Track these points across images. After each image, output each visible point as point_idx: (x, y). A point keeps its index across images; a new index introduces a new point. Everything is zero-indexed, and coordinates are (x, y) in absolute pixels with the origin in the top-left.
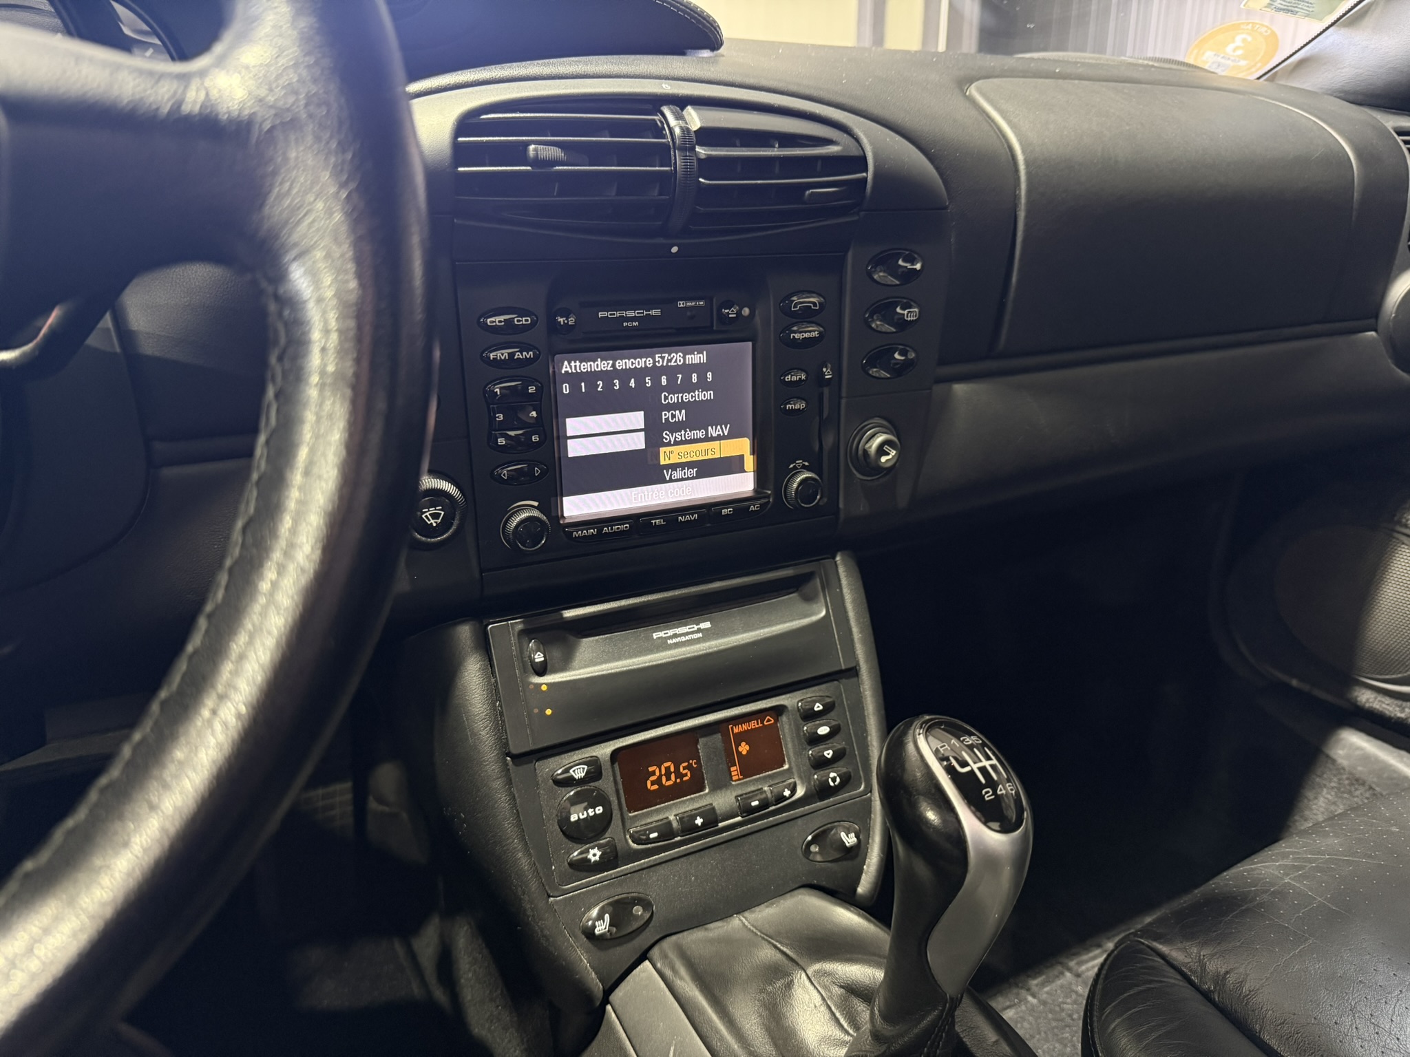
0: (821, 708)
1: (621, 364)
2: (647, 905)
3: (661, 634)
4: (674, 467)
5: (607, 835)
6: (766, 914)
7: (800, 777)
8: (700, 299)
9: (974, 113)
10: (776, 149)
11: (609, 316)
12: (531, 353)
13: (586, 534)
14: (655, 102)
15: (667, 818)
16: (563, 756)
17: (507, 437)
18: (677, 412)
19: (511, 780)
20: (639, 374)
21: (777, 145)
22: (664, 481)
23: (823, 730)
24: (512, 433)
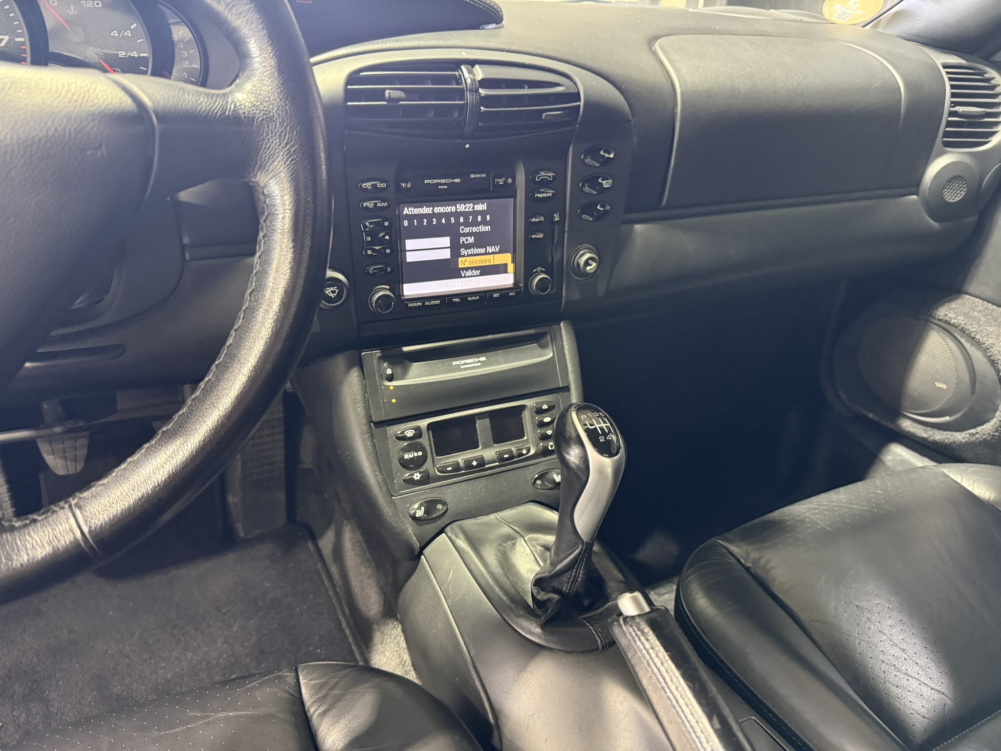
0: (547, 407)
1: (437, 210)
2: (444, 503)
3: (457, 363)
4: (467, 269)
5: (424, 467)
6: (508, 513)
7: (533, 445)
8: (483, 173)
9: (653, 62)
11: (431, 183)
12: (386, 203)
13: (415, 305)
14: (457, 64)
15: (457, 461)
16: (401, 425)
17: (374, 250)
18: (469, 238)
19: (373, 435)
20: (448, 215)
21: (527, 87)
22: (461, 277)
23: (547, 420)
24: (377, 248)
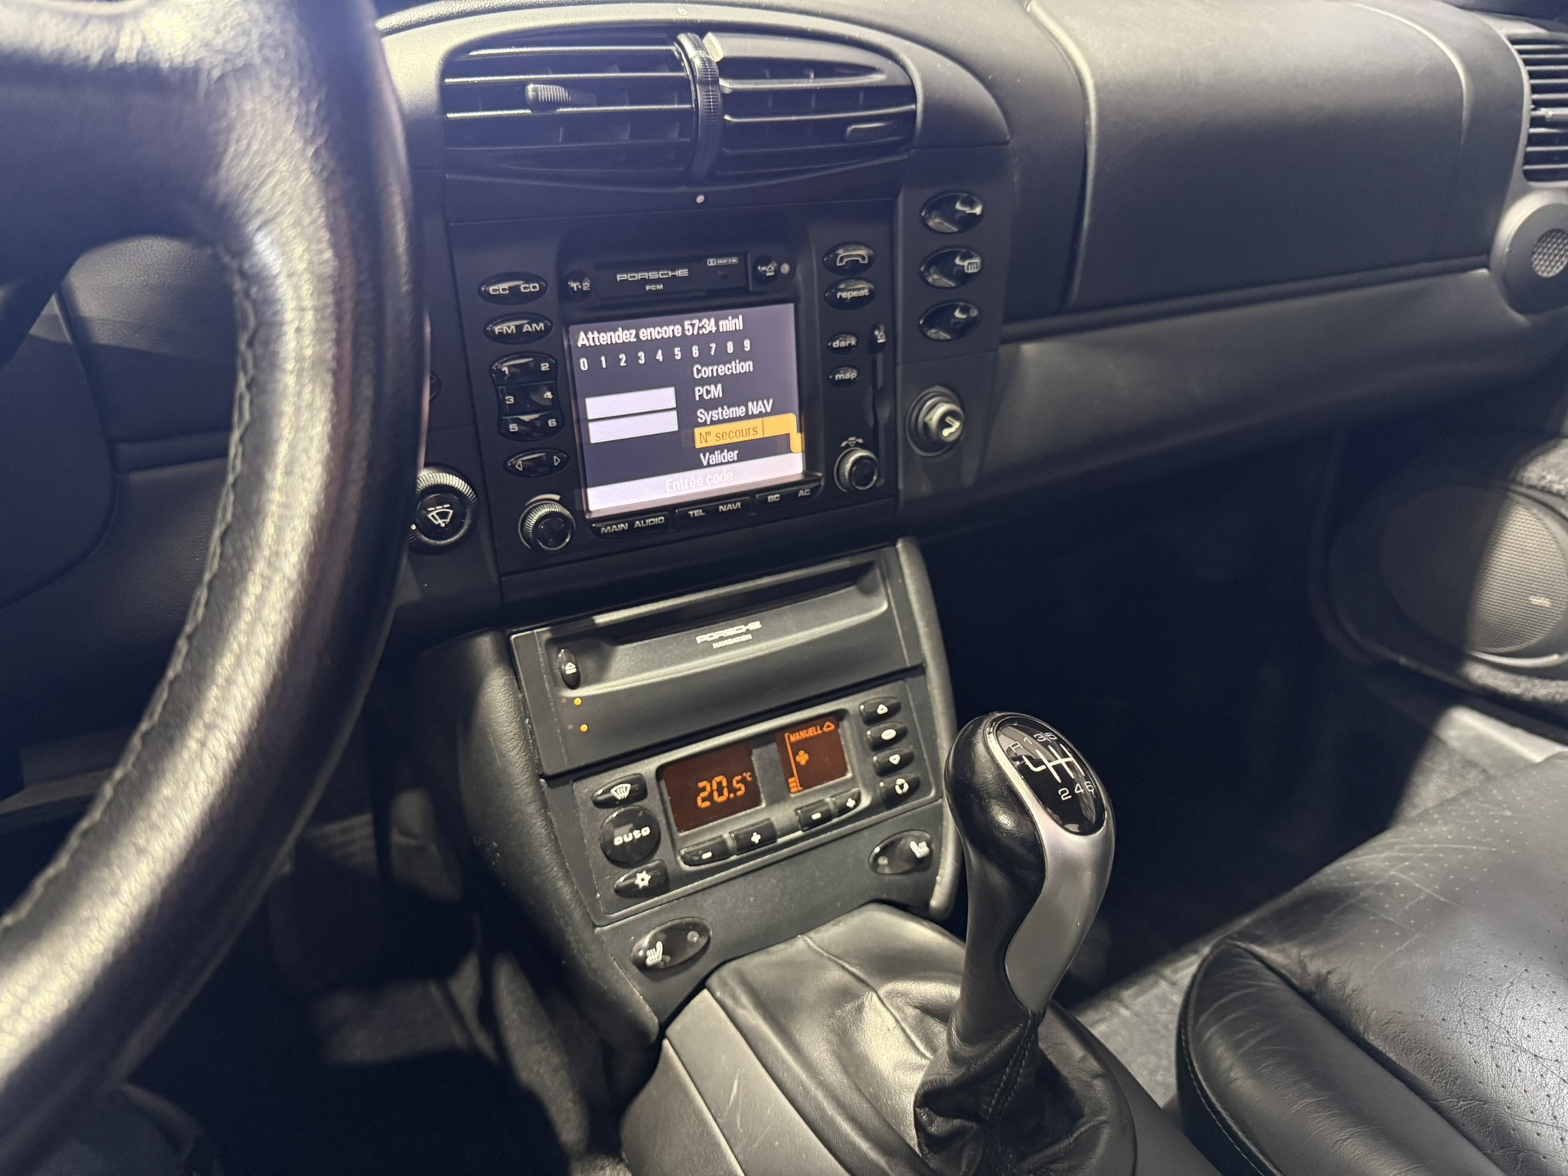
0: (885, 710)
1: (645, 334)
2: (702, 930)
3: (706, 637)
4: (712, 450)
5: (656, 857)
6: (832, 933)
7: (865, 786)
8: (733, 255)
9: (1035, 31)
10: (811, 81)
11: (629, 279)
12: (541, 324)
13: (616, 529)
14: (671, 30)
15: (721, 836)
16: (603, 775)
17: (520, 422)
18: (713, 387)
19: (546, 803)
20: (667, 344)
21: (812, 76)
22: (700, 466)
23: (889, 734)
24: (526, 418)
